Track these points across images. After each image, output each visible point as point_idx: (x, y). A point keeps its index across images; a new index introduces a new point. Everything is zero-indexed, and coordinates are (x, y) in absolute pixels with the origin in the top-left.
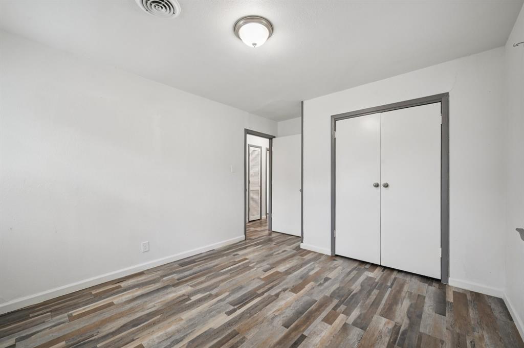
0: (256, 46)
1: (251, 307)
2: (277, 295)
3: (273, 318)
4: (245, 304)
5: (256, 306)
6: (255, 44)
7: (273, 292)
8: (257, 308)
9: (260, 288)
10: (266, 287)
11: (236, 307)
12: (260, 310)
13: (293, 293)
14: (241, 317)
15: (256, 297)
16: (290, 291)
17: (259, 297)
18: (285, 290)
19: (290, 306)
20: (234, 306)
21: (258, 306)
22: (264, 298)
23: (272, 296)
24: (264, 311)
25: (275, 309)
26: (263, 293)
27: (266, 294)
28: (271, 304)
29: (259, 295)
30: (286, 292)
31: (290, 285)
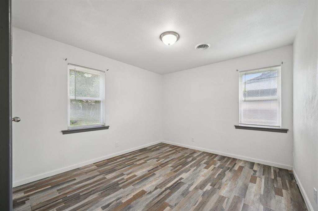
0: (170, 45)
1: (171, 181)
2: (156, 188)
3: (160, 176)
4: (175, 183)
5: (169, 182)
6: (169, 44)
7: (159, 191)
8: (168, 180)
9: (169, 195)
10: (164, 196)
11: (180, 181)
12: (166, 180)
13: (145, 190)
14: (175, 177)
15: (170, 187)
16: (147, 192)
17: (168, 187)
18: (150, 193)
19: (150, 182)
20: (181, 182)
21: (168, 182)
22: (165, 186)
23: (159, 188)
24: (164, 180)
25: (158, 180)
26: (166, 190)
27: (164, 189)
28: (160, 183)
29: (168, 188)
30: (149, 191)
31: (145, 197)
